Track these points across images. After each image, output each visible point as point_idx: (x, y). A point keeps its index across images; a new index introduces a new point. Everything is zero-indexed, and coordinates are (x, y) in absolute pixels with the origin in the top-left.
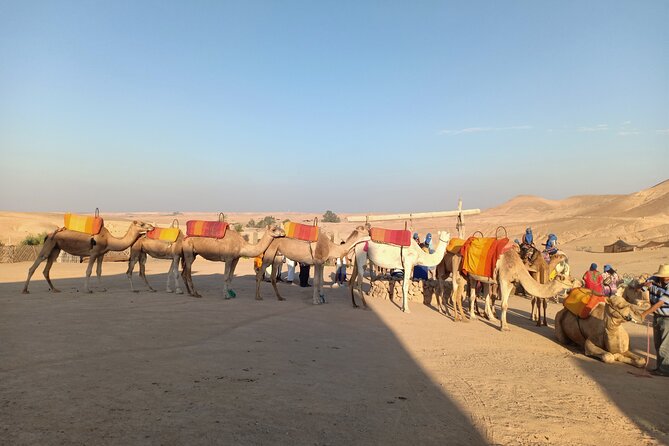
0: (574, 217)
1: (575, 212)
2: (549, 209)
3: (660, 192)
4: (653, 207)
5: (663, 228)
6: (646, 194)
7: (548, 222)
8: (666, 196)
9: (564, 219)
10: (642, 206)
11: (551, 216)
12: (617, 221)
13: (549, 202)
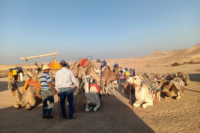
0: (171, 57)
1: (172, 55)
2: (165, 54)
3: (197, 48)
4: (195, 52)
5: (198, 58)
6: (193, 48)
7: (163, 58)
8: (199, 49)
9: (168, 57)
10: (192, 52)
11: (165, 57)
12: (184, 57)
13: (165, 53)
